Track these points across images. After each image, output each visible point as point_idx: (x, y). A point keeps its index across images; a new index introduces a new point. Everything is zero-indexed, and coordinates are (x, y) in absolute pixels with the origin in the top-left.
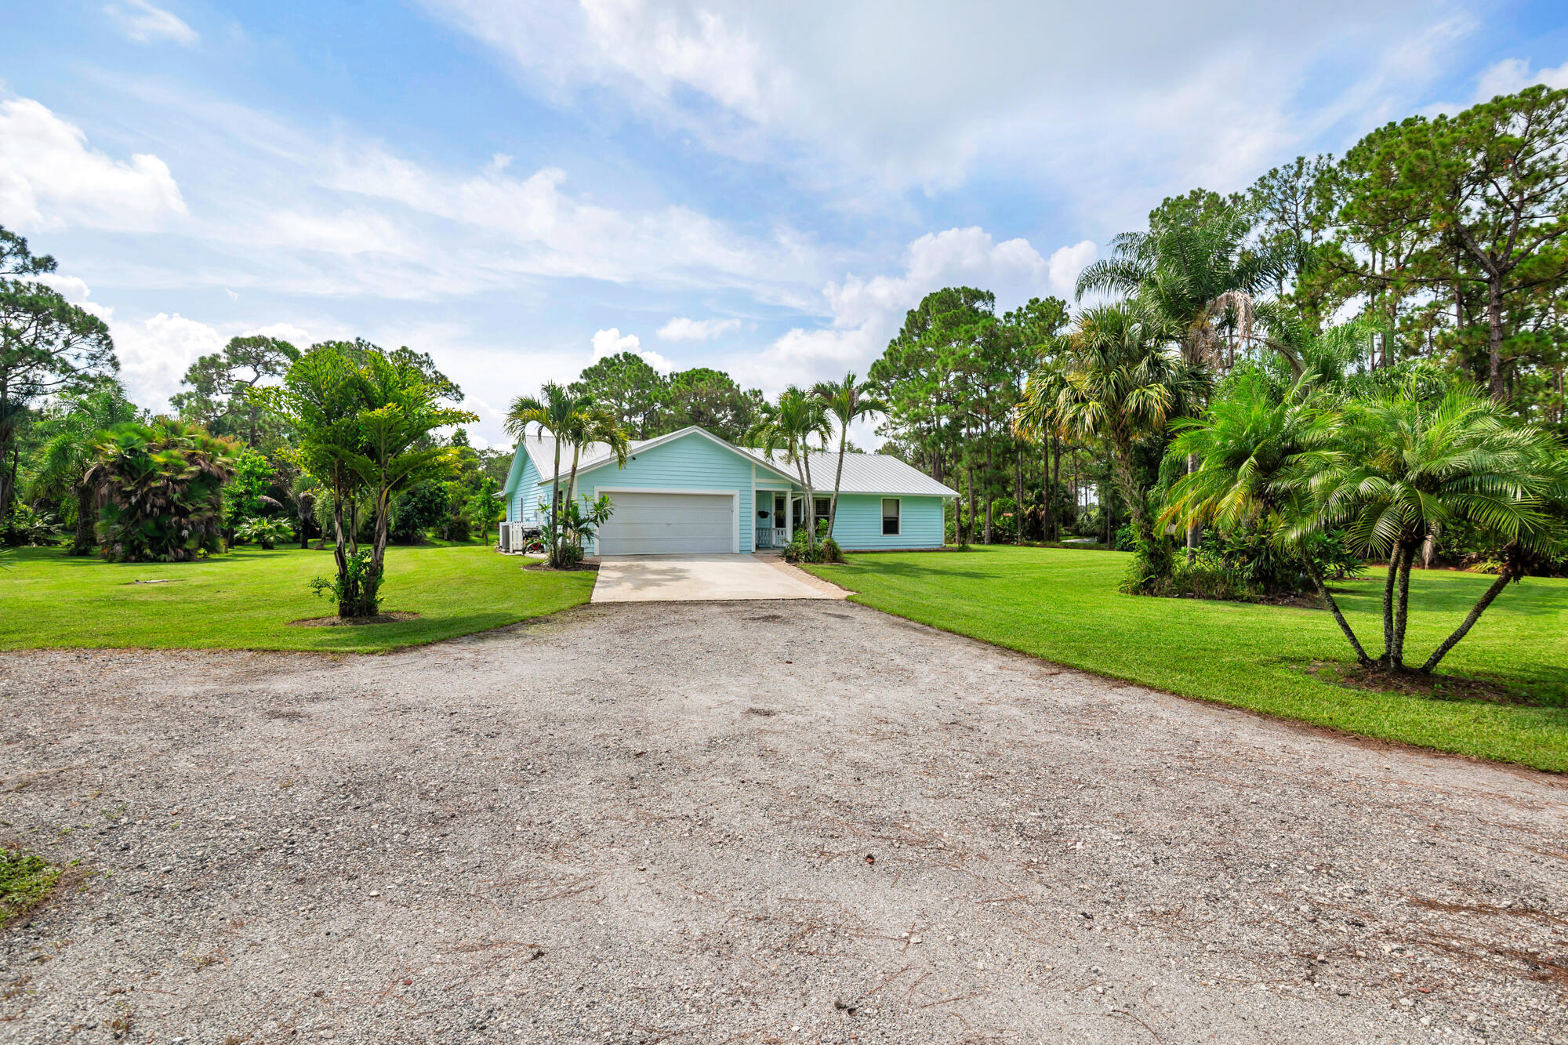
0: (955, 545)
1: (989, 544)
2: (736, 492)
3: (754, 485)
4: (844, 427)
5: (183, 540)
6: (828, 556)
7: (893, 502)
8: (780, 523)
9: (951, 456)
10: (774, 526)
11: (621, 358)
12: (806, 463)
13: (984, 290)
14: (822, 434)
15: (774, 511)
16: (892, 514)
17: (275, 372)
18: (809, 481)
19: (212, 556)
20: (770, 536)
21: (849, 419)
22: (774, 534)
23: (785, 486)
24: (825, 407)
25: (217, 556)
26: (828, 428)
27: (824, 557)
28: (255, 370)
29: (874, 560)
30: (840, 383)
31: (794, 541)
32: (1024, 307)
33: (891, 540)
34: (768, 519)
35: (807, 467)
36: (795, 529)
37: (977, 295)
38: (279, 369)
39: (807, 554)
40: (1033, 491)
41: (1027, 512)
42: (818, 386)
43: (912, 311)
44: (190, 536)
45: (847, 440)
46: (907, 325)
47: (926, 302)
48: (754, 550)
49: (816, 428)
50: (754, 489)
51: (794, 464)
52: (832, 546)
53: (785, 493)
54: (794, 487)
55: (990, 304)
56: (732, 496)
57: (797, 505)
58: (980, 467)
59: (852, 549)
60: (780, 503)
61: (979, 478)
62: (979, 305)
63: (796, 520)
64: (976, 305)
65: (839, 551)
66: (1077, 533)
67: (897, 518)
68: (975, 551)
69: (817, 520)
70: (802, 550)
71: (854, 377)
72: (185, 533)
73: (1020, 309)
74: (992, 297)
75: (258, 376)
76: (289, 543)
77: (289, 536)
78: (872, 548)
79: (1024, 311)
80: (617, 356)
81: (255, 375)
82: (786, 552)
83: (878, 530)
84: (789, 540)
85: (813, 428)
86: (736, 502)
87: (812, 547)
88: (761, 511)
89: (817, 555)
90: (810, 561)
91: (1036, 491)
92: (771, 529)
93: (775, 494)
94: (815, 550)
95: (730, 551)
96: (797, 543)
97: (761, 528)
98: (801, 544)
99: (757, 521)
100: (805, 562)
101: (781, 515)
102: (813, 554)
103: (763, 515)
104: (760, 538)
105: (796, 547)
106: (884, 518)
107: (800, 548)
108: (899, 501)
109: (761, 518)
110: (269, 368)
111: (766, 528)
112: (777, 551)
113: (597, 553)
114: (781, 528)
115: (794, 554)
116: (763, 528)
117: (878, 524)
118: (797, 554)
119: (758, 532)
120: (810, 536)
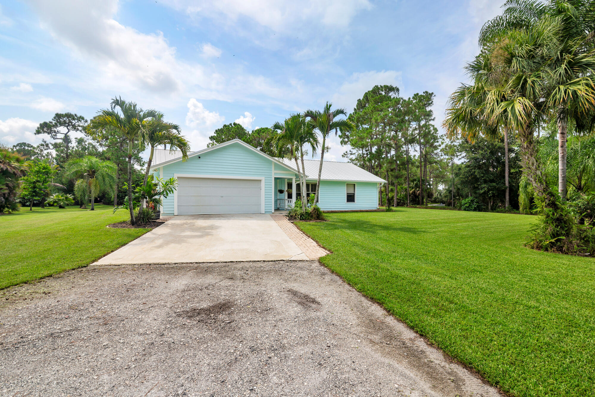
0: (384, 208)
1: (396, 207)
2: (262, 178)
3: (273, 174)
4: (324, 138)
6: (315, 216)
7: (352, 185)
8: (290, 196)
9: (377, 167)
10: (286, 198)
11: (233, 125)
12: (302, 160)
13: (394, 86)
14: (312, 144)
15: (286, 189)
16: (351, 191)
17: (78, 130)
18: (304, 171)
19: (14, 212)
20: (284, 203)
21: (327, 133)
22: (287, 202)
23: (291, 175)
24: (314, 127)
25: (17, 212)
26: (316, 141)
27: (312, 217)
28: (68, 129)
29: (342, 218)
30: (322, 111)
32: (411, 97)
33: (351, 206)
34: (283, 194)
35: (303, 163)
36: (296, 200)
37: (390, 89)
38: (80, 128)
39: (302, 215)
40: (413, 182)
41: (411, 192)
42: (308, 112)
43: (360, 99)
45: (326, 146)
46: (357, 106)
47: (366, 96)
48: (273, 211)
49: (308, 141)
50: (273, 176)
51: (293, 160)
52: (316, 210)
53: (291, 179)
54: (296, 175)
55: (397, 94)
56: (260, 181)
57: (298, 186)
58: (392, 170)
59: (330, 210)
60: (290, 186)
61: (392, 175)
62: (392, 95)
63: (297, 194)
64: (390, 94)
65: (321, 213)
66: (435, 202)
67: (354, 194)
69: (308, 195)
70: (298, 213)
71: (330, 106)
73: (409, 98)
74: (398, 90)
75: (69, 131)
76: (71, 205)
77: (71, 203)
78: (341, 210)
79: (411, 99)
80: (231, 124)
81: (67, 131)
82: (290, 213)
83: (344, 200)
84: (293, 205)
85: (307, 141)
86: (263, 184)
87: (304, 210)
88: (278, 189)
89: (307, 216)
90: (303, 219)
91: (415, 182)
92: (284, 200)
93: (286, 180)
94: (306, 213)
95: (259, 212)
96: (296, 208)
97: (278, 199)
98: (298, 209)
99: (276, 195)
100: (300, 220)
101: (290, 192)
102: (305, 215)
103: (281, 192)
104: (280, 204)
105: (296, 211)
106: (347, 194)
107: (297, 211)
108: (355, 185)
109: (278, 193)
110: (75, 128)
111: (281, 199)
112: (285, 213)
113: (176, 214)
114: (290, 199)
115: (294, 215)
116: (279, 199)
117: (344, 197)
118: (296, 215)
119: (276, 201)
120: (304, 204)
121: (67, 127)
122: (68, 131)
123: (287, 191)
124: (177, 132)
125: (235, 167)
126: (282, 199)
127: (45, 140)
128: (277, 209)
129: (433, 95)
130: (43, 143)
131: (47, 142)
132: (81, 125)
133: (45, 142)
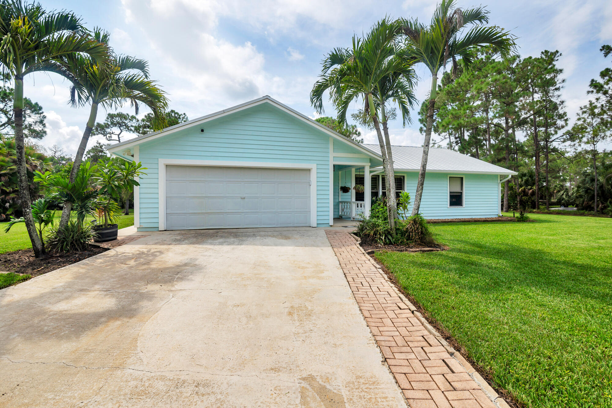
0: (512, 215)
2: (312, 166)
3: (331, 158)
5: (6, 209)
6: (415, 238)
7: (458, 179)
8: (360, 197)
10: (354, 199)
14: (402, 103)
15: (354, 184)
16: (457, 189)
17: (131, 130)
20: (351, 209)
22: (354, 206)
23: (362, 160)
27: (409, 238)
28: (121, 129)
31: (372, 217)
33: (456, 212)
34: (349, 194)
36: (373, 203)
38: (133, 129)
39: (388, 233)
44: (10, 206)
48: (331, 222)
49: (395, 95)
50: (332, 163)
52: (419, 224)
53: (363, 168)
54: (371, 161)
56: (309, 170)
57: (375, 181)
60: (360, 180)
63: (374, 194)
67: (461, 193)
68: (533, 221)
70: (381, 229)
72: (7, 205)
78: (441, 218)
82: (362, 229)
83: (446, 203)
84: (367, 213)
85: (392, 95)
86: (314, 175)
87: (393, 224)
88: (340, 186)
89: (399, 236)
90: (391, 243)
91: (525, 178)
92: (350, 203)
93: (353, 170)
94: (397, 229)
95: (307, 225)
96: (374, 220)
97: (339, 202)
98: (380, 221)
99: (335, 194)
100: (385, 244)
101: (360, 189)
102: (394, 235)
103: (345, 190)
104: (343, 210)
105: (375, 226)
106: (450, 192)
107: (379, 226)
108: (462, 178)
109: (341, 193)
110: (128, 128)
111: (345, 202)
112: (353, 227)
113: (162, 228)
114: (359, 202)
115: (372, 233)
116: (342, 202)
117: (446, 197)
118: (375, 234)
119: (336, 205)
120: (392, 212)
121: (120, 127)
122: (120, 131)
123: (355, 188)
124: (142, 74)
125: (264, 147)
126: (347, 202)
127: (99, 142)
128: (338, 218)
129: (559, 54)
130: (98, 145)
131: (101, 144)
132: (134, 125)
133: (100, 144)
